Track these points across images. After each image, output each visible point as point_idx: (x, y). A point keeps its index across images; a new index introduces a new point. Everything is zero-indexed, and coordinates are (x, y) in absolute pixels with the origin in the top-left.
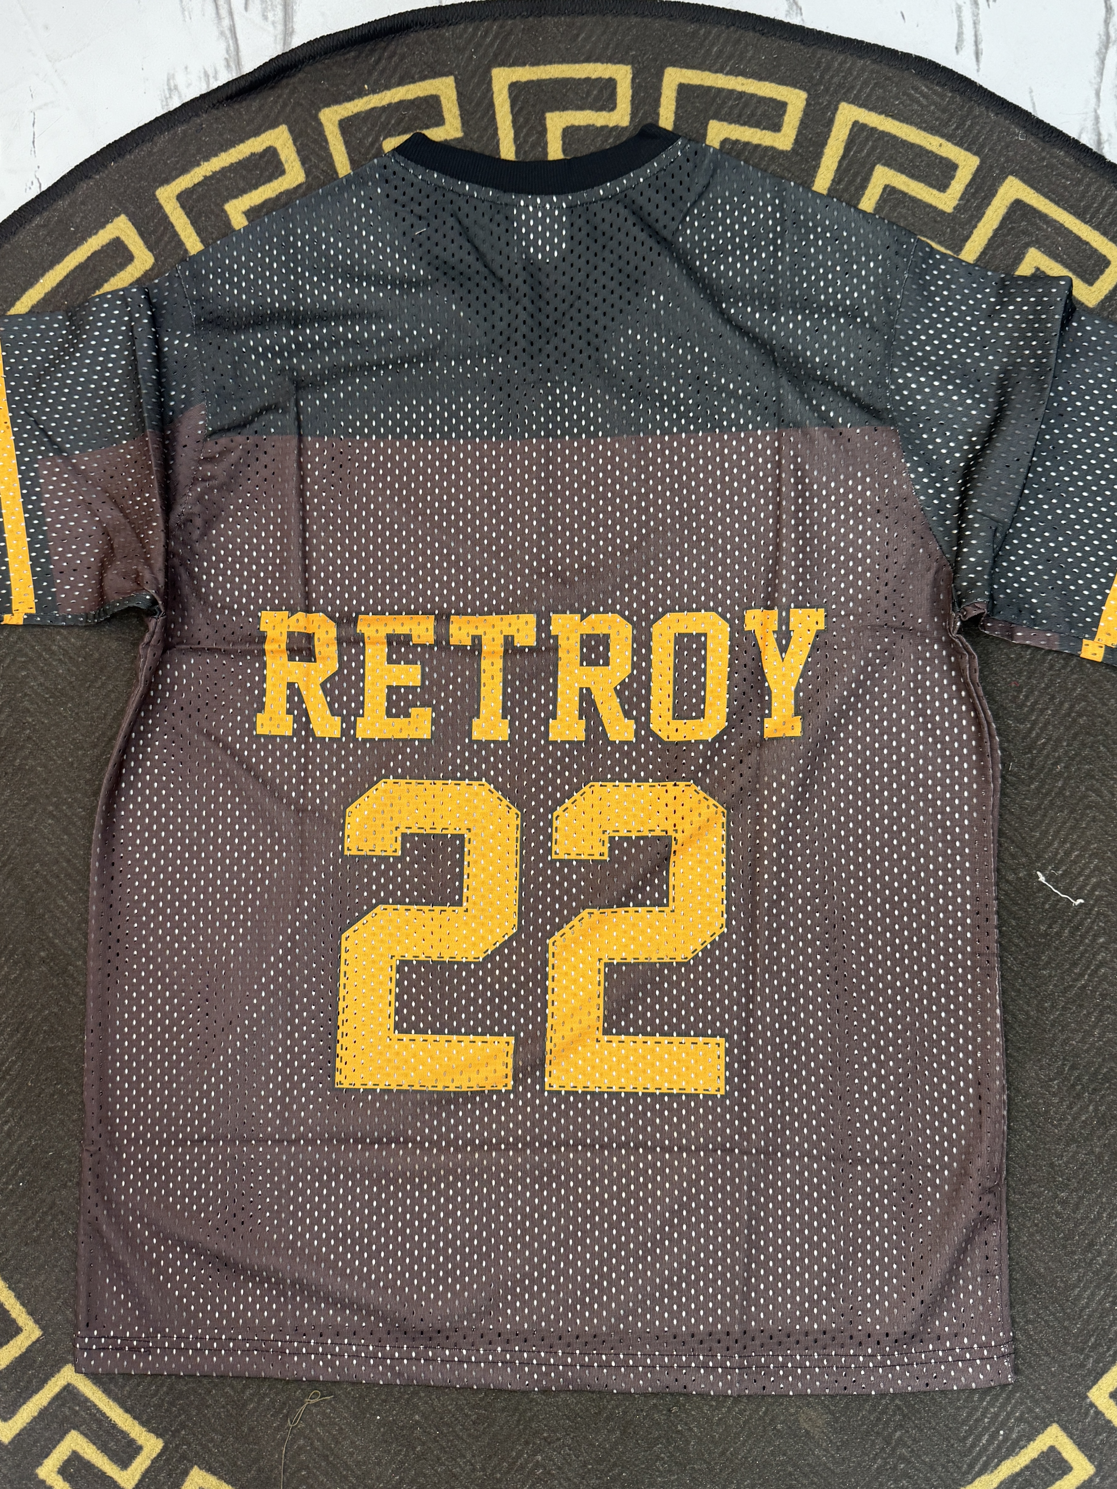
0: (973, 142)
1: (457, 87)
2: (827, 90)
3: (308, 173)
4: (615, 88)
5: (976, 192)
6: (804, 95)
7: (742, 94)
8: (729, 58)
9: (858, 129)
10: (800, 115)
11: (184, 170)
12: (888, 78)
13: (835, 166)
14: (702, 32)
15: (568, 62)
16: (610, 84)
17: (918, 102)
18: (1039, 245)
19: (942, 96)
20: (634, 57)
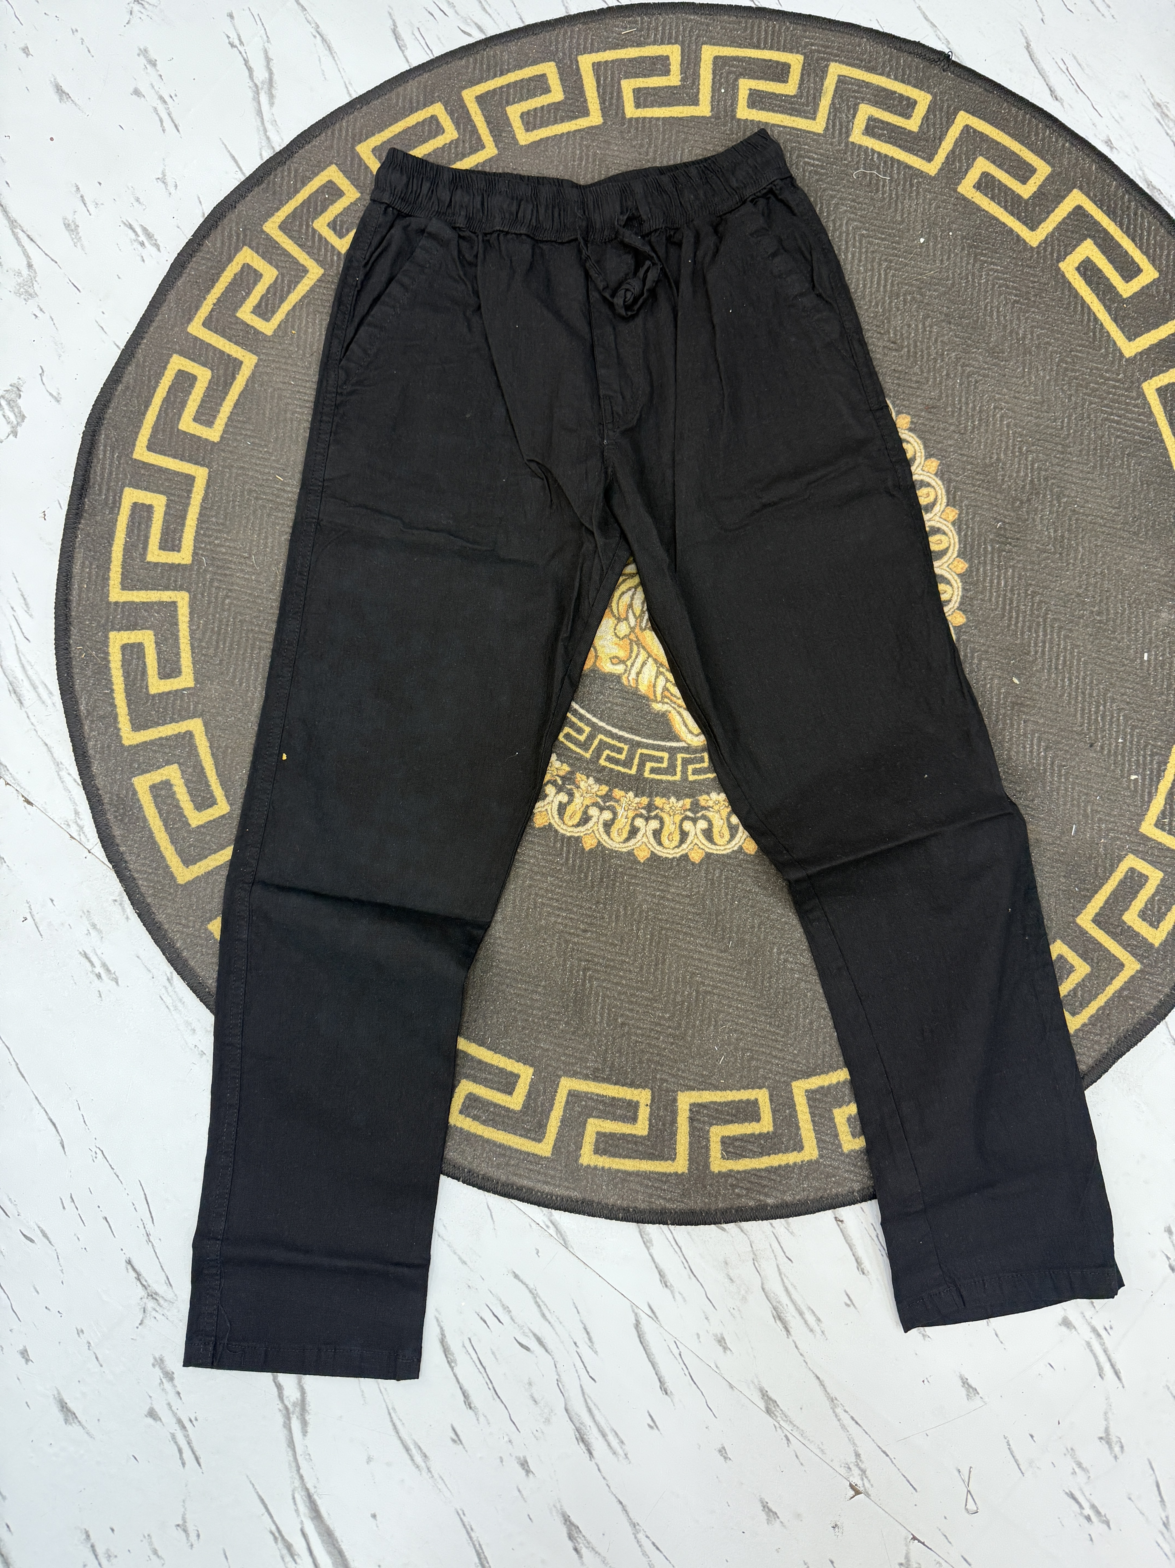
0: (670, 38)
1: (340, 169)
2: (564, 54)
3: (277, 267)
4: (437, 120)
5: (688, 64)
6: (553, 64)
7: (516, 83)
8: (496, 66)
9: (597, 66)
10: (558, 76)
11: (198, 307)
12: (598, 28)
13: (596, 94)
15: (400, 119)
16: (433, 119)
18: (742, 75)
19: (636, 22)
20: (438, 96)
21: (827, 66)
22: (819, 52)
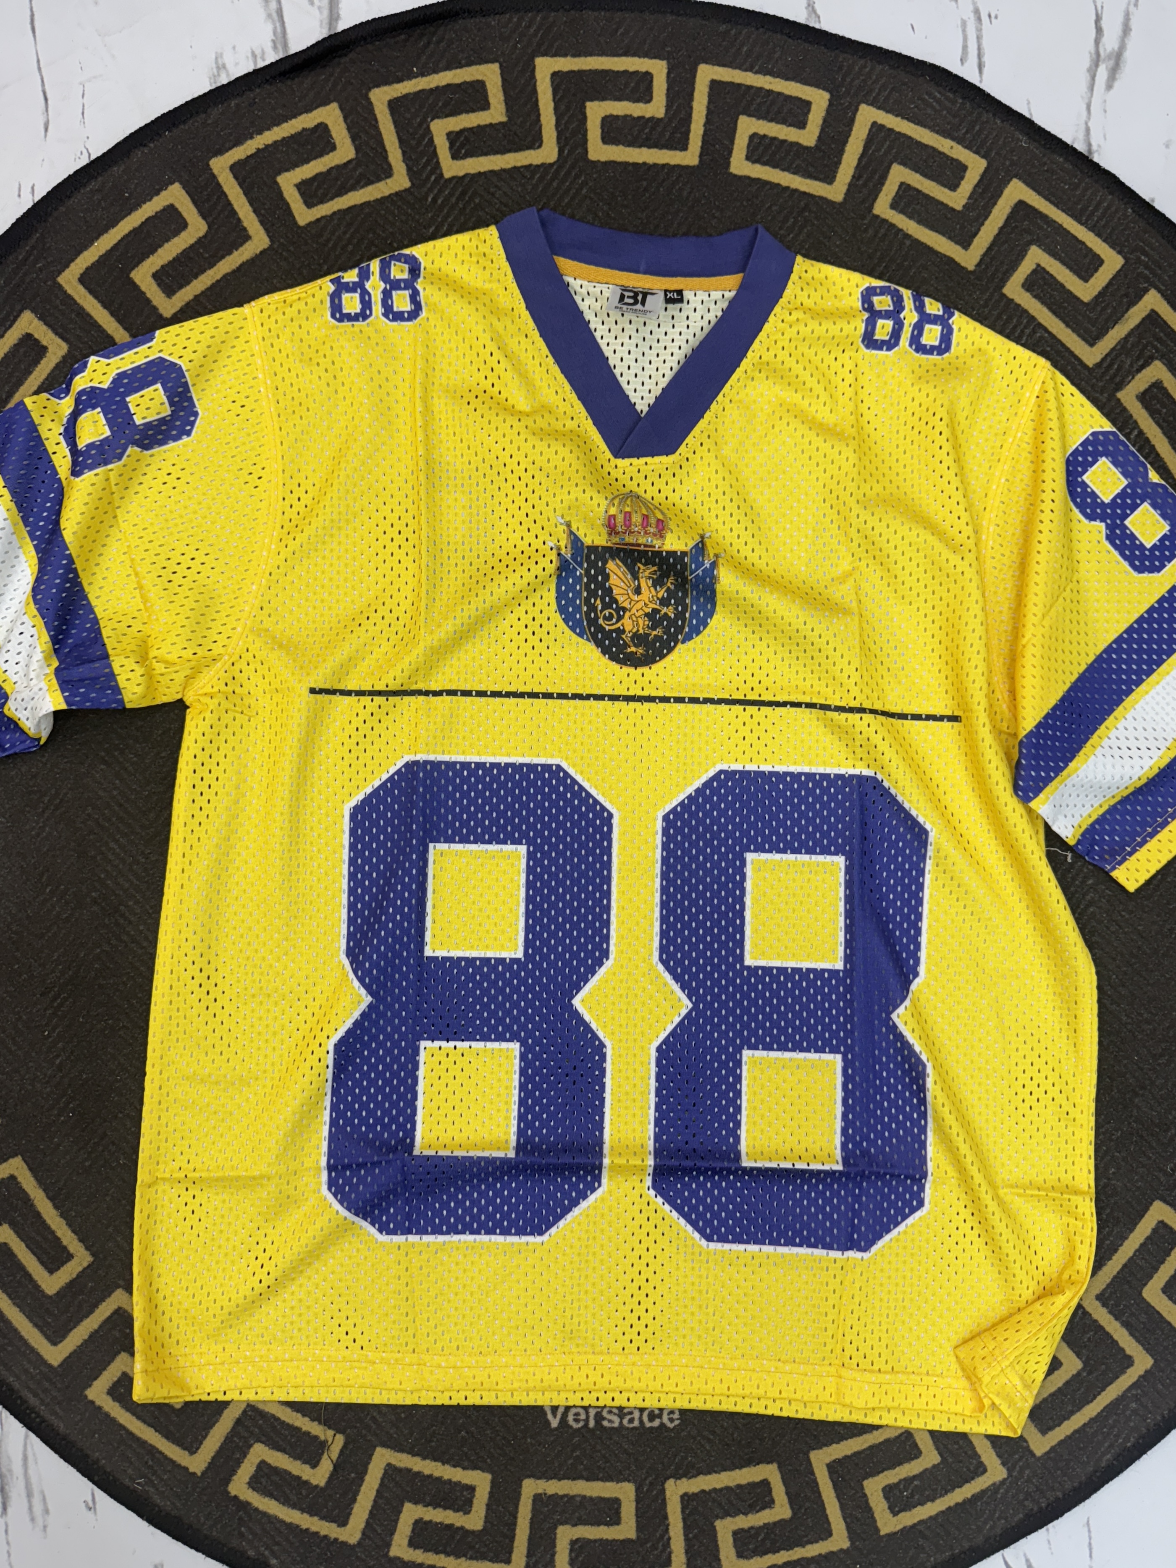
0: (981, 147)
1: (502, 74)
2: (848, 91)
3: (357, 150)
4: (651, 81)
5: (984, 192)
6: (826, 96)
7: (770, 92)
8: (758, 58)
9: (876, 129)
10: (823, 114)
11: (238, 142)
12: (905, 84)
13: (855, 163)
14: (733, 32)
15: (607, 55)
16: (647, 78)
17: (933, 108)
18: (1040, 243)
19: (954, 102)
20: (669, 53)
21: (1146, 291)
22: (1147, 267)
